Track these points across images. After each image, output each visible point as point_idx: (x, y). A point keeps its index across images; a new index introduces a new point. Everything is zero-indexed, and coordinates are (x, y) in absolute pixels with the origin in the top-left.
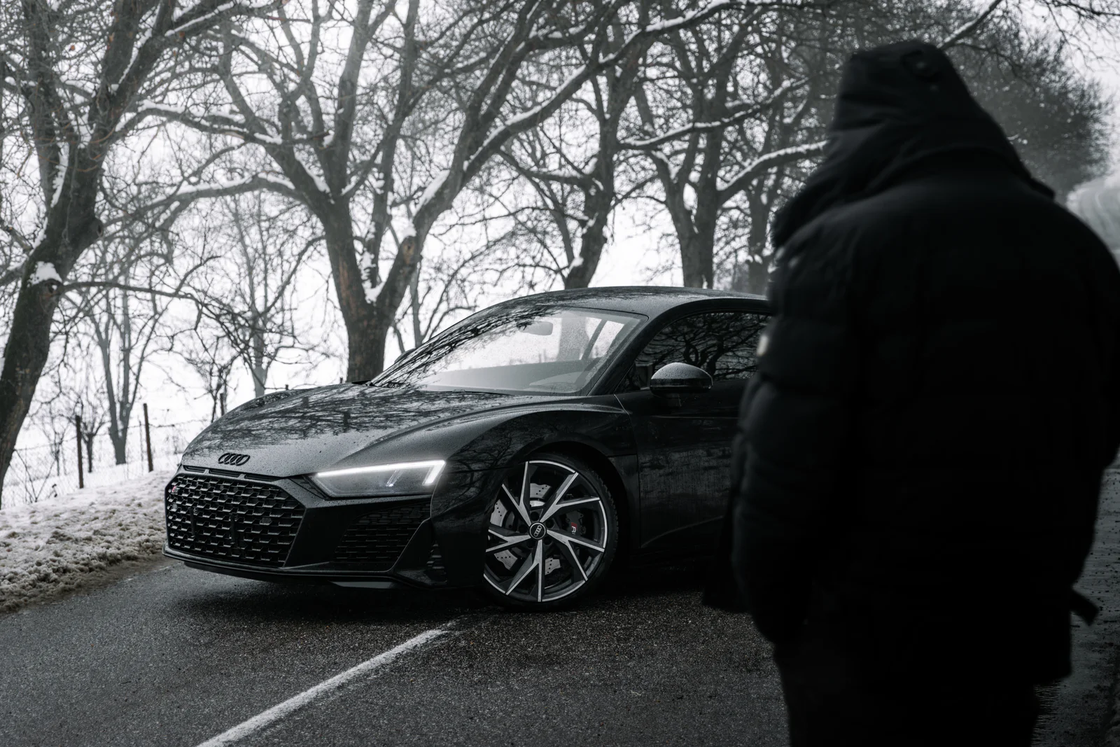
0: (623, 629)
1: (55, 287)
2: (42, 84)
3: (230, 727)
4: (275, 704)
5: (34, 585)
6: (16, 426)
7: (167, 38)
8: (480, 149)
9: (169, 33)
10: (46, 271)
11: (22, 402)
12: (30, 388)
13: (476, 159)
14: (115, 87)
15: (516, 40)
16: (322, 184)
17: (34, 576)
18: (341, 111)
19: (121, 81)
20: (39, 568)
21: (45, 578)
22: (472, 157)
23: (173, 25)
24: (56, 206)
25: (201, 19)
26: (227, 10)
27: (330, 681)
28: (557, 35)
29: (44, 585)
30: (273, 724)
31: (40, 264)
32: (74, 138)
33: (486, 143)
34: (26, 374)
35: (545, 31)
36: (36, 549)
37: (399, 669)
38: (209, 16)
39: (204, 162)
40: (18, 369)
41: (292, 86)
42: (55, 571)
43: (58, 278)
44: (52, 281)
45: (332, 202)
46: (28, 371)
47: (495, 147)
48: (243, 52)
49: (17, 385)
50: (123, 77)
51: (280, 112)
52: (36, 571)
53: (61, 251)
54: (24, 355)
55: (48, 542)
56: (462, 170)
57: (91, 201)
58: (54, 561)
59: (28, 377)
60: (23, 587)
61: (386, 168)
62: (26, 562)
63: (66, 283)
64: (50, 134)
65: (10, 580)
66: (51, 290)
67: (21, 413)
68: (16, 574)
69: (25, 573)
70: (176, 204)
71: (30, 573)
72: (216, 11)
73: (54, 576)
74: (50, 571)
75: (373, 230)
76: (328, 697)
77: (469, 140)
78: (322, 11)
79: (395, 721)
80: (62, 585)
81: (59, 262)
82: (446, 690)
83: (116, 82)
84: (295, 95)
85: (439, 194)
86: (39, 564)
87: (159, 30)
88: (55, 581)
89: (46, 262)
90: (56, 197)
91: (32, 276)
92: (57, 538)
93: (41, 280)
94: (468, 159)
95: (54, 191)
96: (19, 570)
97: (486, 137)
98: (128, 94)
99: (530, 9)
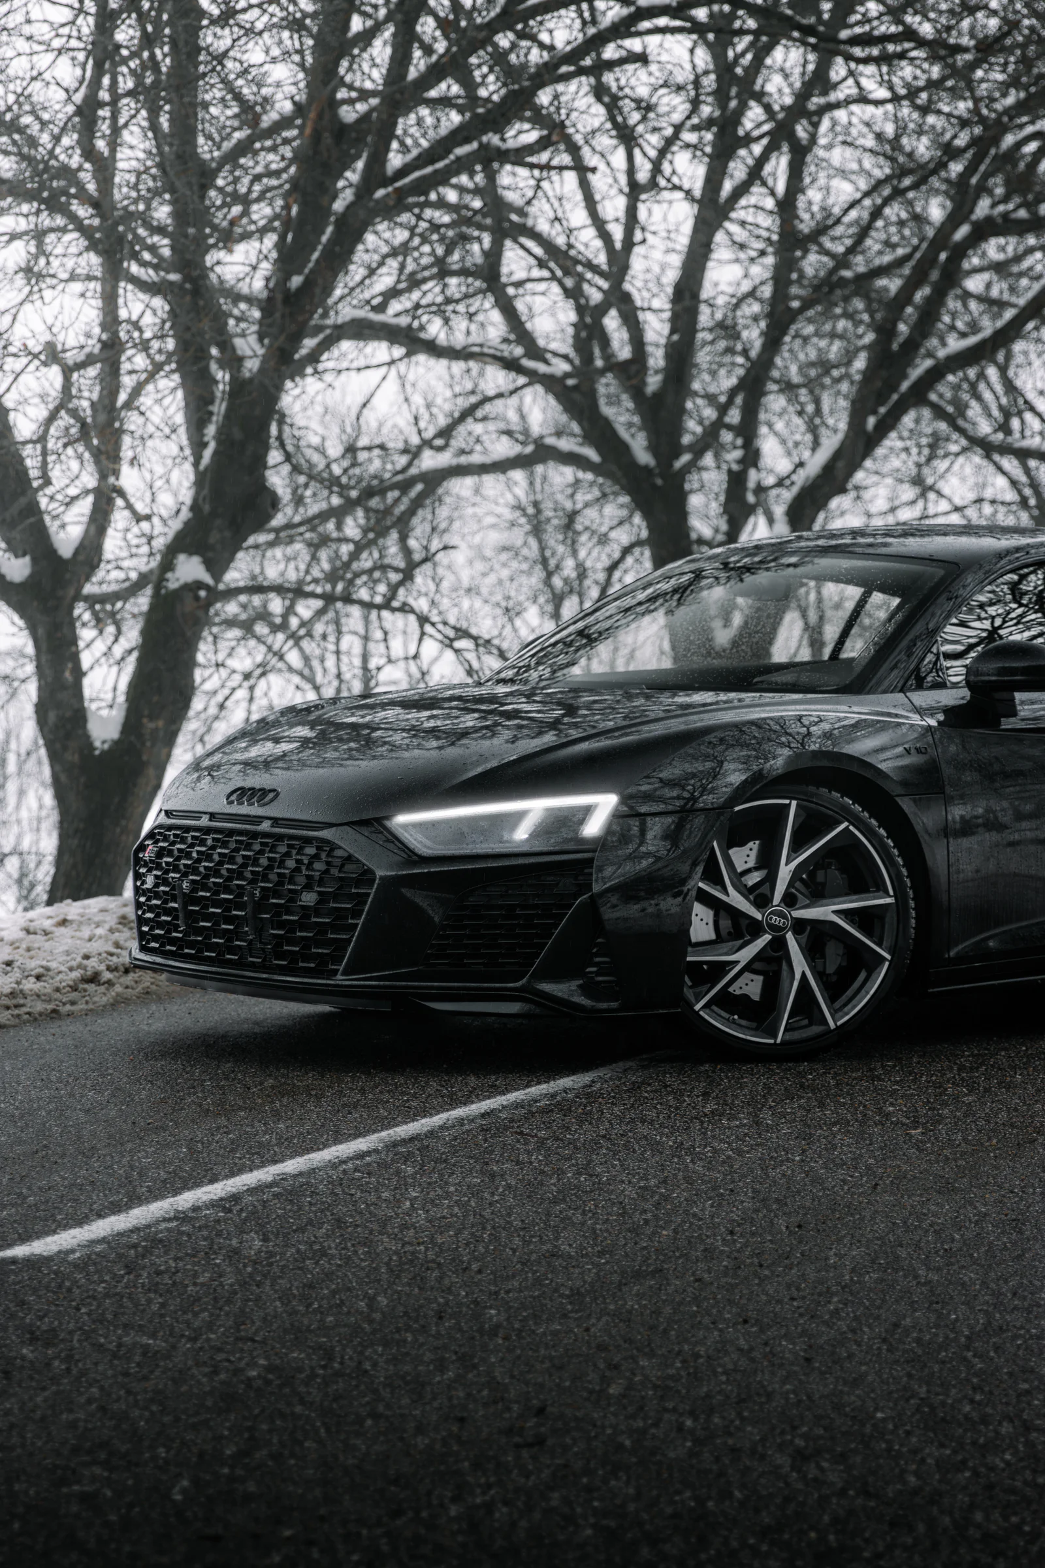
0: (973, 1055)
1: (203, 593)
2: (187, 278)
3: (292, 1157)
4: (375, 1131)
5: (74, 988)
6: (140, 809)
7: (377, 201)
8: (895, 397)
9: (380, 193)
10: (190, 569)
11: (151, 772)
12: (165, 751)
13: (889, 413)
14: (296, 281)
15: (953, 220)
16: (643, 455)
17: (76, 974)
18: (675, 337)
19: (307, 271)
20: (85, 962)
21: (94, 979)
22: (882, 410)
23: (386, 182)
24: (206, 469)
25: (428, 170)
26: (469, 155)
27: (473, 1106)
28: (1022, 213)
29: (91, 987)
30: (361, 1155)
31: (182, 557)
32: (233, 361)
33: (905, 386)
34: (157, 729)
35: (1001, 208)
36: (90, 940)
37: (588, 1096)
38: (440, 165)
39: (456, 415)
40: (145, 720)
41: (596, 297)
42: (109, 968)
43: (208, 579)
44: (199, 585)
45: (659, 482)
46: (161, 723)
47: (919, 395)
48: (523, 247)
49: (143, 744)
50: (311, 265)
51: (576, 337)
52: (79, 966)
53: (214, 537)
54: (155, 699)
55: (111, 931)
56: (864, 431)
57: (259, 464)
58: (112, 955)
59: (161, 734)
60: (58, 990)
61: (748, 431)
62: (68, 953)
63: (221, 587)
64: (202, 356)
65: (38, 978)
66: (197, 598)
67: (149, 789)
68: (48, 969)
69: (63, 968)
70: (419, 487)
71: (71, 969)
72: (452, 157)
73: (107, 975)
74: (102, 967)
75: (724, 527)
76: (462, 1125)
77: (879, 384)
78: (643, 176)
79: (554, 1158)
80: (118, 988)
81: (210, 554)
82: (652, 1123)
83: (299, 273)
84: (601, 310)
85: (828, 469)
86: (87, 957)
87: (364, 190)
88: (110, 983)
89: (191, 553)
90: (208, 454)
91: (169, 575)
92: (124, 925)
93: (182, 582)
94: (875, 412)
95: (205, 445)
96: (53, 965)
97: (905, 376)
98: (318, 291)
99: (975, 170)
